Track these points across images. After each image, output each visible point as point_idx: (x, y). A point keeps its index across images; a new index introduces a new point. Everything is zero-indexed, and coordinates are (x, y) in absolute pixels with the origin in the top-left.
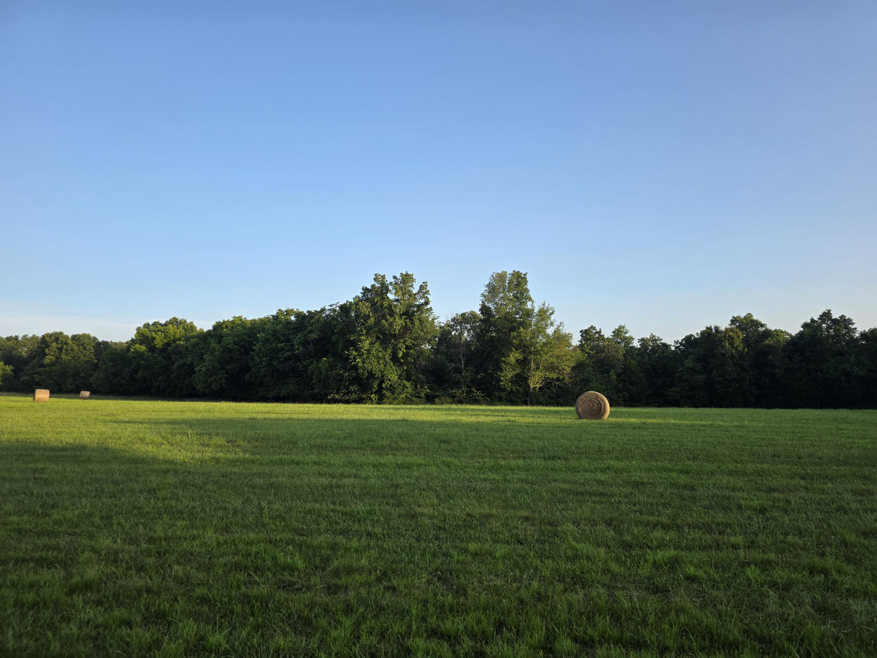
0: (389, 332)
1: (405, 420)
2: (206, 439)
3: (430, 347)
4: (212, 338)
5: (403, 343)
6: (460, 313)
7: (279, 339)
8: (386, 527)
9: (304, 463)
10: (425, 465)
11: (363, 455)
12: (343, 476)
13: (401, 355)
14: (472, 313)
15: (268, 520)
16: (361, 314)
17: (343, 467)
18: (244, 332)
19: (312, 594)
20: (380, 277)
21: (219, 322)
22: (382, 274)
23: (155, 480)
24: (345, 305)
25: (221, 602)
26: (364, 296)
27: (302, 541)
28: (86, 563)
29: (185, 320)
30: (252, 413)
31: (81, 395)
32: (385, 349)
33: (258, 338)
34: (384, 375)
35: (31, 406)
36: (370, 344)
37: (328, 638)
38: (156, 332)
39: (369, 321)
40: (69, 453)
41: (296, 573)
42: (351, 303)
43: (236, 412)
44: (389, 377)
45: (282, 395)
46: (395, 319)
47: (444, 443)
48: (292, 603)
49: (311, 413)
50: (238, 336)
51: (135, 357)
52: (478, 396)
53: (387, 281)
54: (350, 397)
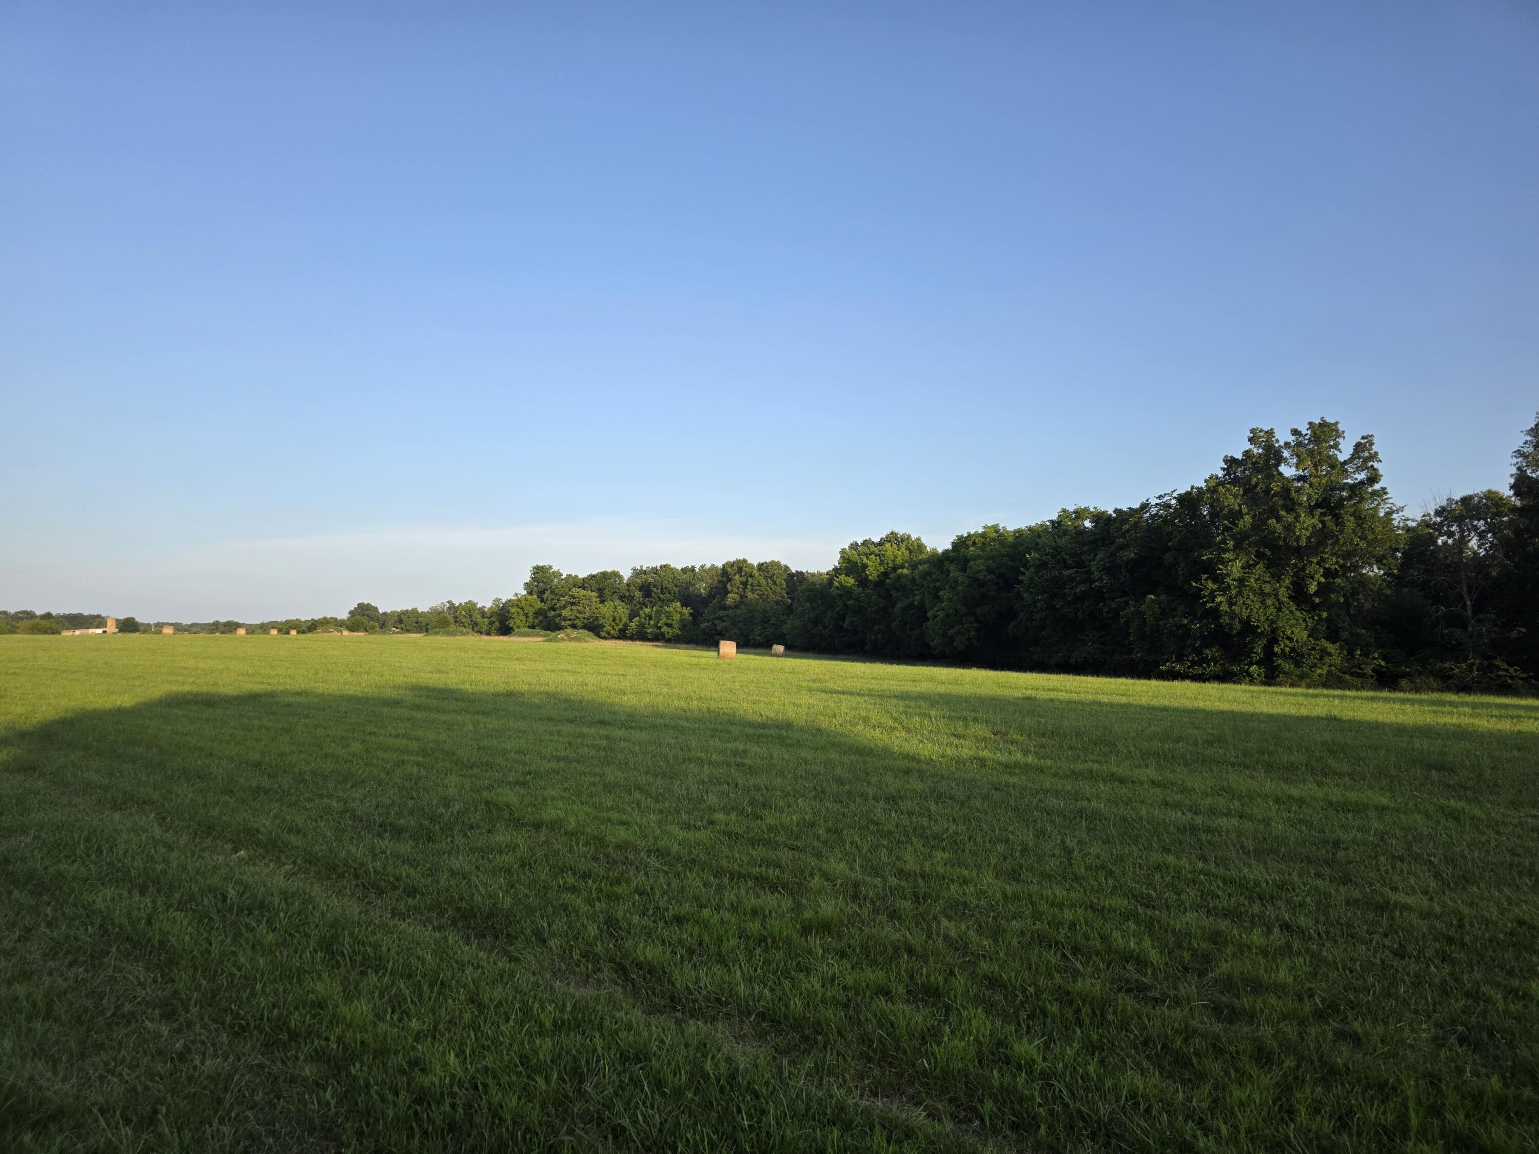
0: (1286, 544)
1: (1335, 719)
2: (959, 727)
3: (1382, 572)
4: (951, 563)
5: (1318, 563)
6: (1457, 497)
7: (1064, 561)
8: (1322, 919)
9: (1133, 782)
10: (1397, 811)
11: (1252, 778)
12: (1213, 812)
13: (1313, 588)
14: (1492, 498)
15: (1083, 870)
16: (1222, 509)
17: (1213, 795)
18: (1003, 551)
19: (1185, 1012)
20: (1262, 434)
21: (962, 536)
22: (1266, 428)
23: (893, 784)
24: (1188, 494)
25: (1024, 991)
26: (1229, 474)
27: (1151, 917)
28: (819, 892)
29: (909, 536)
30: (1026, 689)
31: (773, 651)
32: (1277, 577)
33: (1027, 561)
34: (1277, 628)
35: (717, 664)
36: (1243, 568)
37: (1228, 1099)
38: (867, 555)
39: (1241, 523)
40: (772, 732)
41: (1149, 972)
42: (1200, 489)
43: (1000, 685)
44: (1289, 632)
45: (1072, 661)
46: (1299, 516)
47: (1437, 769)
48: (1149, 1020)
49: (1132, 695)
50: (993, 558)
51: (841, 595)
52: (1512, 678)
53: (1277, 441)
54: (1205, 669)
